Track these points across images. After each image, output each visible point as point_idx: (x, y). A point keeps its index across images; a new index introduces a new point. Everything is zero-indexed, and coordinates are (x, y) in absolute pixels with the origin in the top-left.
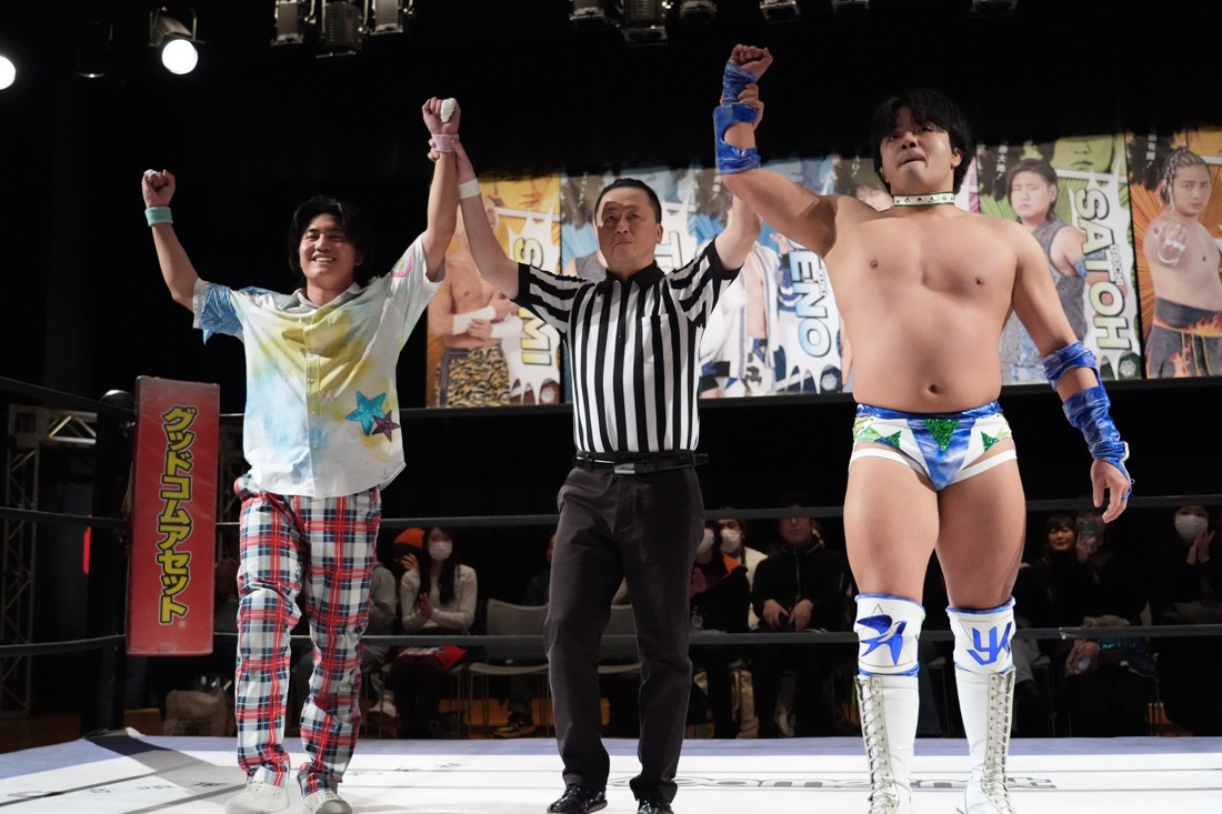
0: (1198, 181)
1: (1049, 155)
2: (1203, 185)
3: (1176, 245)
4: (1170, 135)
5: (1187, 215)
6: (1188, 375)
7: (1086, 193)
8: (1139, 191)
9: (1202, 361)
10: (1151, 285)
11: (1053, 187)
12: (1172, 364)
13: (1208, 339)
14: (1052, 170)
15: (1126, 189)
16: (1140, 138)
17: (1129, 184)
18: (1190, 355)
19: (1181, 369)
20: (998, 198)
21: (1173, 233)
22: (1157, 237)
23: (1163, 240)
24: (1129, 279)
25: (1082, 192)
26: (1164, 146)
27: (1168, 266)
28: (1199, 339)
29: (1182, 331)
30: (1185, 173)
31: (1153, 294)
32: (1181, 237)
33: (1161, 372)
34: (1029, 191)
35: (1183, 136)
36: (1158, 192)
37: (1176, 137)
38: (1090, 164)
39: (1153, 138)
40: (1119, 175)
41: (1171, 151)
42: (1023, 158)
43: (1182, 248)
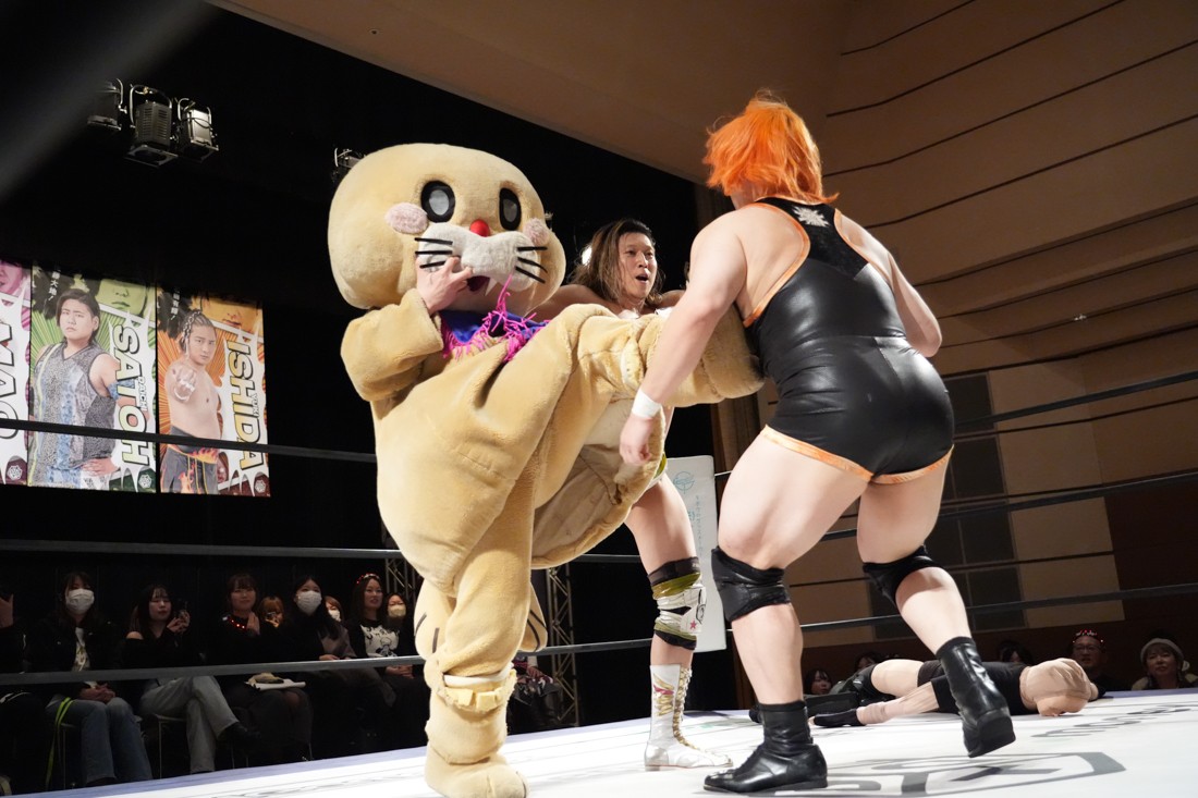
0: (208, 339)
1: (95, 291)
2: (210, 342)
3: (188, 386)
4: (189, 297)
5: (198, 364)
6: (191, 492)
7: (123, 329)
8: (163, 336)
9: (201, 482)
10: (167, 414)
11: (96, 318)
12: (180, 481)
13: (206, 464)
14: (97, 303)
15: (153, 333)
16: (168, 294)
17: (156, 329)
18: (193, 475)
19: (186, 487)
20: (47, 317)
21: (187, 376)
22: (174, 376)
23: (179, 380)
24: (151, 407)
25: (120, 327)
26: (184, 306)
27: (181, 401)
28: (200, 464)
29: (189, 456)
30: (199, 330)
31: (169, 422)
32: (192, 380)
33: (171, 487)
34: (75, 317)
35: (198, 300)
36: (178, 340)
37: (193, 300)
38: (128, 306)
39: (177, 297)
40: (149, 321)
41: (188, 311)
42: (72, 287)
43: (192, 389)
